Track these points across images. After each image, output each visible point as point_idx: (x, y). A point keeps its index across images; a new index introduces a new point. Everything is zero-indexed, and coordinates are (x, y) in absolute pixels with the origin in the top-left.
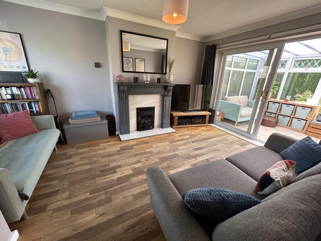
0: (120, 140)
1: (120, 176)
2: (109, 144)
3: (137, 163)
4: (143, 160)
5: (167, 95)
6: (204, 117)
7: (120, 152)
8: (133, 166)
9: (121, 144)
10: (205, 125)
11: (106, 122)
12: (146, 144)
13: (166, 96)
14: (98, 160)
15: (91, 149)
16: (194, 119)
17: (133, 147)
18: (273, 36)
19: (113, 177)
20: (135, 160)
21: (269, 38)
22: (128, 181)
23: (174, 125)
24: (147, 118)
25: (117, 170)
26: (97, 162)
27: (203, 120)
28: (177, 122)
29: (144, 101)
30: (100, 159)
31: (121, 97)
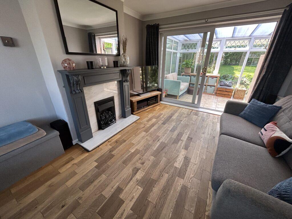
0: (87, 151)
1: (132, 204)
2: (75, 164)
3: (136, 173)
4: (138, 165)
5: (126, 80)
6: (156, 97)
7: (101, 169)
8: (134, 179)
9: (92, 156)
10: (158, 104)
11: (57, 133)
12: (125, 143)
13: (124, 82)
14: (80, 198)
15: (50, 186)
16: (149, 100)
17: (113, 153)
18: (209, 20)
19: (126, 211)
20: (131, 170)
21: (206, 23)
22: (148, 204)
23: (134, 112)
24: (107, 112)
25: (122, 196)
26: (80, 201)
27: (156, 100)
28: (136, 108)
29: (102, 92)
30: (80, 194)
31: (74, 92)
